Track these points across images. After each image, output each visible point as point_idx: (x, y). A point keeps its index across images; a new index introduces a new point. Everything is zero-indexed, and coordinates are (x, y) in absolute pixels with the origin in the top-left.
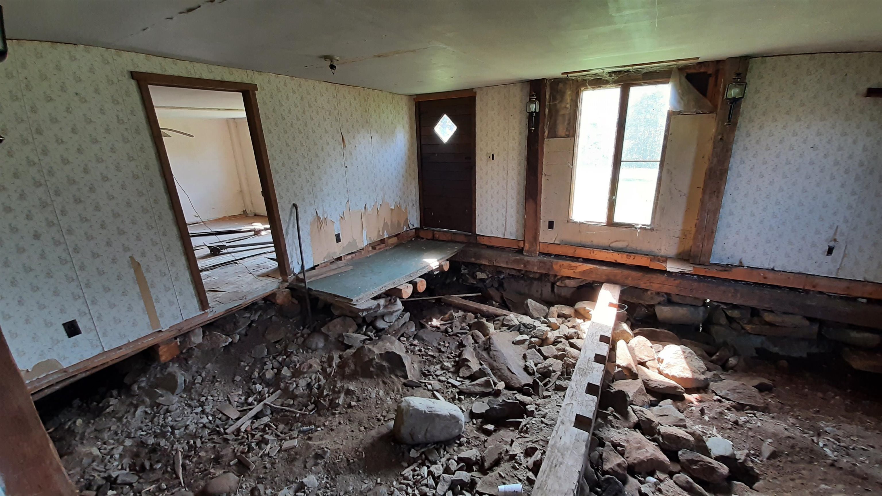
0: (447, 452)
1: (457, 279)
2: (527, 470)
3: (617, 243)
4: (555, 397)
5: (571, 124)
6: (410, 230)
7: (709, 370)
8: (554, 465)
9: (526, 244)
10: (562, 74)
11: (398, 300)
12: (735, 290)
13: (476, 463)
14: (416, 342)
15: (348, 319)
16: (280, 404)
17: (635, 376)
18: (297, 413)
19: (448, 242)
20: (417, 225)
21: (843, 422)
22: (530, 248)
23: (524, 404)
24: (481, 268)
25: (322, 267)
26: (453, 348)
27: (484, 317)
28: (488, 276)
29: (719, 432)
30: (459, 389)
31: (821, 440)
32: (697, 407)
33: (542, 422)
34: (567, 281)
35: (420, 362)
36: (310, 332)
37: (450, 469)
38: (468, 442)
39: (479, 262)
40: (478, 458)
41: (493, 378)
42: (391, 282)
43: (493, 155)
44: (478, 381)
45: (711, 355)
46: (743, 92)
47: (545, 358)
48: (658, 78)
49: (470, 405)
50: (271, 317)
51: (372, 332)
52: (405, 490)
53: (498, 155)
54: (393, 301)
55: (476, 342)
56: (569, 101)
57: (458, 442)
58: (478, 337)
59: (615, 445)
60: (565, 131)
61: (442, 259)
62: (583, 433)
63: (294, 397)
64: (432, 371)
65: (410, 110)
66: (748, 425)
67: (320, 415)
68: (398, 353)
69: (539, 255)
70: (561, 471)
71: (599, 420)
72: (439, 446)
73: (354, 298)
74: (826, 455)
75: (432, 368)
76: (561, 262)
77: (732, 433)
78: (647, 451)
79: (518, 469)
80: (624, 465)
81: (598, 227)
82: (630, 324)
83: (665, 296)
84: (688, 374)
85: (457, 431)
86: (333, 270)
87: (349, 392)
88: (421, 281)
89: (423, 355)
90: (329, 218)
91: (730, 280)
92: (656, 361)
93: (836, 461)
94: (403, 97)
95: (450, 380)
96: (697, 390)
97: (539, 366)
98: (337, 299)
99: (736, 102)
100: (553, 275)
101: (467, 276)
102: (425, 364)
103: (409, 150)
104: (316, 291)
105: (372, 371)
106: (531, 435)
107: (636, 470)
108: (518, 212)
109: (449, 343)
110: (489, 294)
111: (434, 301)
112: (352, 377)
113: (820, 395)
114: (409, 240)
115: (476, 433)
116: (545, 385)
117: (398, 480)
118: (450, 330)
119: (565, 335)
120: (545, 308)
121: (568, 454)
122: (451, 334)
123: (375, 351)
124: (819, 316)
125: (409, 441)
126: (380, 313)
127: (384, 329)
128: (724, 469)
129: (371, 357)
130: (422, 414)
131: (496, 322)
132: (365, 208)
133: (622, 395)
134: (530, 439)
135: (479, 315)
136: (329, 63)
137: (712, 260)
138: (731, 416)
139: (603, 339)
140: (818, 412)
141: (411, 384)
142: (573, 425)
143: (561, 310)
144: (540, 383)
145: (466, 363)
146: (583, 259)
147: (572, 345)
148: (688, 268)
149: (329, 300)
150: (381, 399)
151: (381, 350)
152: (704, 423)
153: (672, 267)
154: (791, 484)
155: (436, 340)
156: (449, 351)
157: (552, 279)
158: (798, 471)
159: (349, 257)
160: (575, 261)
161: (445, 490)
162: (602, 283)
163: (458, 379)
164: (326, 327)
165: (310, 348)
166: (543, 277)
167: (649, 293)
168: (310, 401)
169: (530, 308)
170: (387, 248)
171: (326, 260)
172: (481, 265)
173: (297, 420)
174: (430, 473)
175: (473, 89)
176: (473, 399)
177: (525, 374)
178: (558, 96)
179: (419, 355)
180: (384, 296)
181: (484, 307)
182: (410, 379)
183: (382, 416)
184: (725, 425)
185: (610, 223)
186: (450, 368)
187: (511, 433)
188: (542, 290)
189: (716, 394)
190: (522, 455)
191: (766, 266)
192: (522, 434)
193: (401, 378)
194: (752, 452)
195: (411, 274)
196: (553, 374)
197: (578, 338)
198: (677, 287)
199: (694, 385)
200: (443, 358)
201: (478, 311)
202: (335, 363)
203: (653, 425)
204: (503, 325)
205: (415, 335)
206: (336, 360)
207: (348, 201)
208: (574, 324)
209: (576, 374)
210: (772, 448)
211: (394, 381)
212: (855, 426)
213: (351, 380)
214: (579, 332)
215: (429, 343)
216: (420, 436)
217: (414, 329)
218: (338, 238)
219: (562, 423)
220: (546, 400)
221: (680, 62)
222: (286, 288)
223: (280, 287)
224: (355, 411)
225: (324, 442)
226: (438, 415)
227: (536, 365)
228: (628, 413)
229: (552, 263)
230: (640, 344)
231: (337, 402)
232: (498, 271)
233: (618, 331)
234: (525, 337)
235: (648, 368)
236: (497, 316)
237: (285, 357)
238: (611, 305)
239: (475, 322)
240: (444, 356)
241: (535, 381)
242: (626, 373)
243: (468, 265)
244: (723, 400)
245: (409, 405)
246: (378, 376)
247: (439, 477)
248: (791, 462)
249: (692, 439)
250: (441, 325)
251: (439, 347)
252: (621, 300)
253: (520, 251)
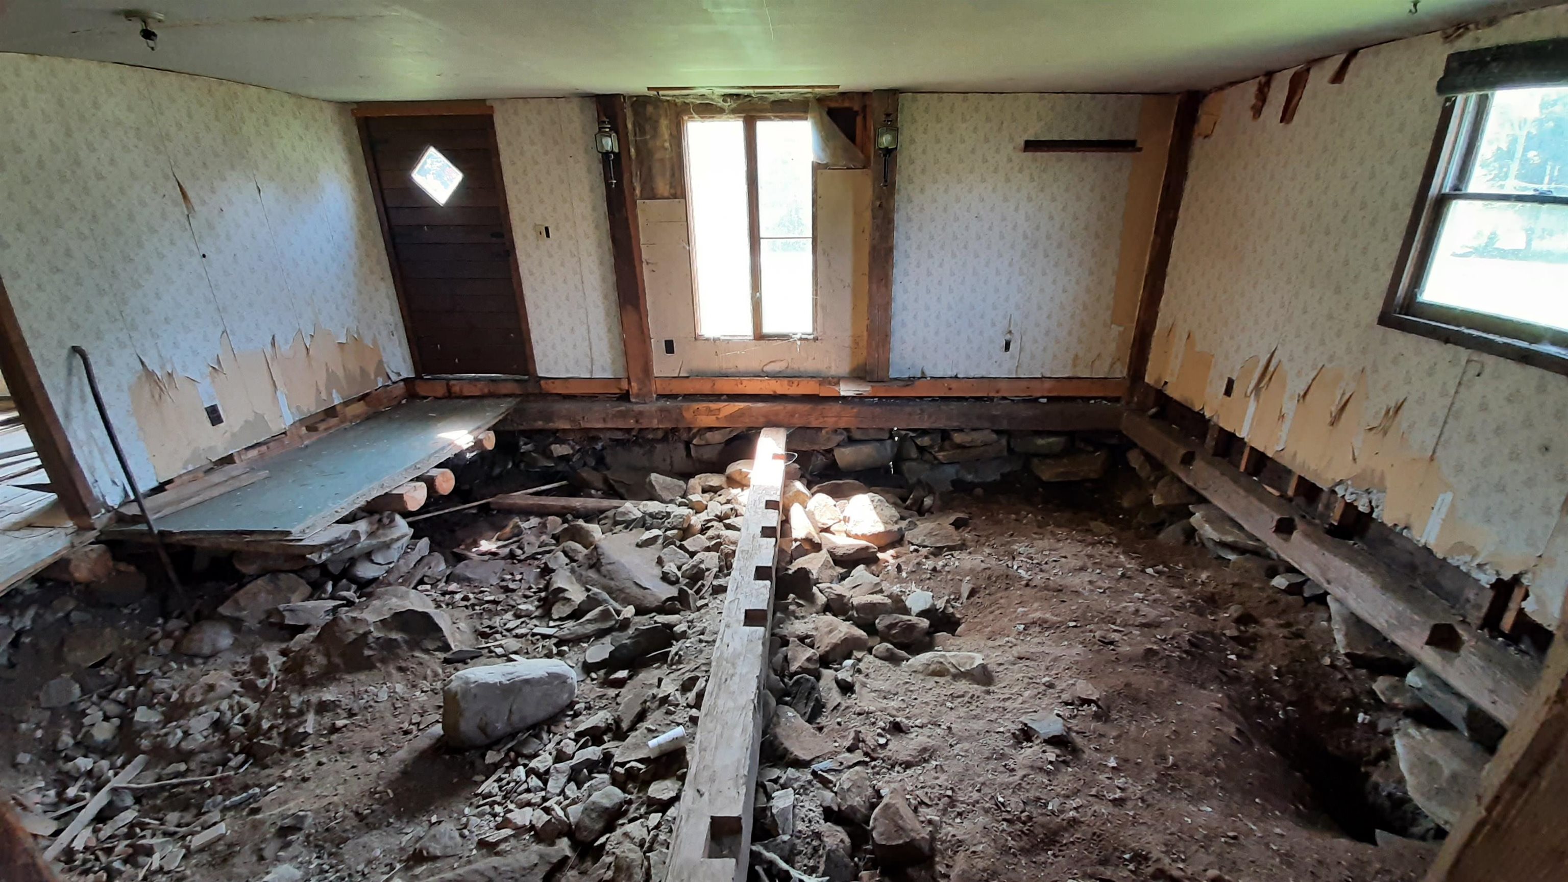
0: (555, 734)
1: (516, 465)
2: (688, 709)
3: (772, 364)
4: (713, 604)
5: (677, 175)
6: (394, 383)
7: (902, 518)
8: (724, 680)
9: (633, 384)
10: (649, 89)
11: (398, 518)
12: (921, 410)
13: (608, 729)
14: (453, 587)
15: (282, 576)
16: (152, 778)
17: (817, 547)
18: (205, 781)
19: (482, 397)
20: (407, 371)
21: (1035, 539)
22: (640, 389)
23: (669, 627)
24: (558, 436)
25: (182, 484)
26: (532, 580)
27: (579, 518)
28: (573, 448)
29: (917, 585)
30: (556, 637)
31: (1015, 563)
32: (893, 564)
33: (701, 641)
34: (709, 435)
35: (471, 617)
36: (186, 624)
37: (565, 753)
38: (588, 708)
39: (551, 425)
40: (609, 722)
41: (613, 605)
42: (376, 484)
43: (547, 229)
44: (589, 616)
45: (904, 500)
46: (896, 139)
47: (692, 554)
48: (792, 112)
49: (582, 656)
50: (67, 615)
51: (349, 590)
52: (489, 813)
53: (557, 229)
54: (386, 521)
55: (572, 560)
56: (666, 137)
57: (571, 713)
58: (574, 551)
59: (802, 639)
60: (668, 187)
61: (479, 428)
62: (756, 631)
63: (185, 756)
64: (497, 624)
65: (344, 134)
66: (947, 569)
67: (265, 767)
68: (420, 610)
69: (657, 399)
70: (734, 685)
71: (779, 615)
72: (537, 731)
73: (293, 527)
74: (1021, 577)
75: (497, 621)
76: (695, 406)
77: (932, 583)
78: (840, 631)
79: (675, 712)
80: (815, 658)
81: (743, 344)
82: (806, 482)
83: (845, 433)
84: (880, 528)
85: (566, 696)
86: (216, 485)
87: (323, 708)
88: (443, 474)
89: (473, 605)
90: (179, 374)
91: (914, 398)
92: (842, 522)
93: (1030, 580)
94: (324, 105)
95: (536, 630)
96: (892, 545)
97: (684, 568)
98: (249, 538)
99: (889, 153)
100: (685, 428)
101: (534, 454)
102: (481, 619)
103: (359, 219)
104: (181, 533)
105: (369, 656)
106: (688, 663)
107: (831, 658)
108: (609, 330)
109: (521, 573)
110: (584, 480)
111: (474, 511)
112: (328, 676)
113: (1013, 516)
114: (395, 403)
115: (599, 691)
116: (698, 592)
117: (471, 804)
118: (519, 552)
119: (716, 516)
120: (682, 483)
121: (740, 662)
122: (522, 557)
123: (368, 619)
124: (1004, 426)
125: (480, 739)
126: (360, 549)
127: (375, 579)
128: (925, 623)
129: (361, 632)
130: (497, 688)
131: (603, 522)
132: (273, 344)
133: (803, 573)
134: (685, 670)
135: (569, 517)
136: (139, 26)
137: (893, 374)
138: (929, 564)
139: (771, 505)
140: (1012, 535)
141: (461, 656)
142: (742, 623)
143: (706, 481)
144: (690, 591)
145: (561, 595)
146: (727, 395)
147: (728, 527)
148: (865, 389)
149: (226, 543)
150: (403, 698)
151: (380, 614)
152: (901, 581)
153: (846, 390)
154: (991, 617)
155: (496, 573)
156: (524, 585)
157: (685, 436)
158: (995, 602)
159: (254, 453)
160: (717, 401)
161: (562, 785)
162: (761, 428)
163: (552, 624)
164: (228, 603)
165: (196, 656)
166: (670, 434)
167: (824, 432)
168: (231, 751)
169: (657, 488)
170: (347, 425)
171: (190, 468)
172: (558, 430)
173: (211, 793)
174: (530, 772)
175: (484, 100)
176: (585, 645)
177: (665, 585)
178: (648, 127)
179: (466, 607)
180: (364, 514)
181: (577, 502)
182: (455, 649)
183: (411, 723)
184: (924, 576)
185: (760, 336)
186: (532, 612)
187: (656, 672)
188: (671, 457)
189: (913, 544)
190: (678, 694)
191: (950, 373)
192: (674, 667)
193: (436, 653)
194: (952, 597)
195: (417, 463)
196: (707, 574)
197: (736, 516)
198: (856, 417)
199: (889, 541)
200: (515, 600)
201: (565, 511)
202: (275, 666)
203: (846, 600)
204: (616, 523)
205: (448, 577)
206: (275, 662)
207: (224, 332)
208: (729, 498)
209: (739, 560)
210: (970, 586)
211: (421, 661)
212: (1046, 541)
213: (323, 686)
214: (737, 507)
215: (481, 582)
216: (499, 726)
217: (443, 566)
218: (214, 415)
219: (728, 626)
220: (703, 611)
221: (817, 90)
222: (92, 543)
223: (76, 543)
224: (350, 734)
225: (291, 804)
226: (527, 681)
227: (679, 568)
228: (813, 595)
229: (680, 409)
230: (820, 505)
231: (301, 730)
232: (590, 436)
233: (791, 494)
234: (655, 532)
235: (833, 534)
236: (603, 512)
237: (132, 688)
238: (776, 457)
239: (565, 529)
240: (517, 597)
241: (681, 591)
242: (807, 547)
243: (530, 434)
244: (920, 549)
245: (467, 682)
246: (383, 661)
247: (547, 772)
248: (989, 594)
249: (889, 601)
250: (498, 548)
251: (504, 584)
252: (788, 448)
253: (625, 397)
